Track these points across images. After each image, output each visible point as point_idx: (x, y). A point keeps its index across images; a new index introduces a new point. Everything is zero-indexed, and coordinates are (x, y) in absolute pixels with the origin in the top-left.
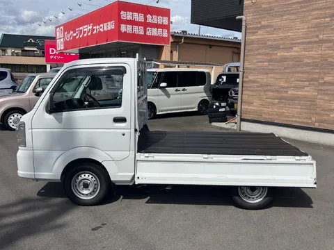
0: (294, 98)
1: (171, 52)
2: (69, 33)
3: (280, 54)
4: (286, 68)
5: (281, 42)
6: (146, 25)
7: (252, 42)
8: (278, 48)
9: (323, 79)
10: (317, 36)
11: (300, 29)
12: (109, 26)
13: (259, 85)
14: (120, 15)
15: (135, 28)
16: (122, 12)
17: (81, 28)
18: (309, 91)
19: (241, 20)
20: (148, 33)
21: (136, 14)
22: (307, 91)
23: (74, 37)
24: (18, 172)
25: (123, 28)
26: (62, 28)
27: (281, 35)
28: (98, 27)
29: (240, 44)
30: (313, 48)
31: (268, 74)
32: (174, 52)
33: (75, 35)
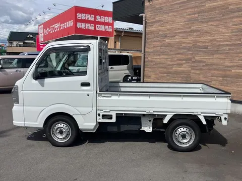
0: (176, 73)
1: (115, 42)
2: (46, 29)
3: (167, 41)
4: (171, 51)
5: (168, 32)
6: (95, 23)
7: (151, 33)
8: (166, 36)
9: (194, 58)
10: (190, 28)
11: (180, 22)
12: (70, 24)
13: (154, 63)
14: (76, 16)
15: (88, 25)
16: (78, 14)
17: (53, 26)
18: (185, 68)
19: (142, 17)
20: (97, 29)
21: (88, 16)
22: (184, 67)
23: (49, 32)
24: (14, 122)
25: (79, 25)
26: (42, 26)
27: (168, 27)
28: (63, 25)
29: (142, 34)
30: (187, 36)
31: (160, 55)
32: (117, 43)
33: (50, 31)
